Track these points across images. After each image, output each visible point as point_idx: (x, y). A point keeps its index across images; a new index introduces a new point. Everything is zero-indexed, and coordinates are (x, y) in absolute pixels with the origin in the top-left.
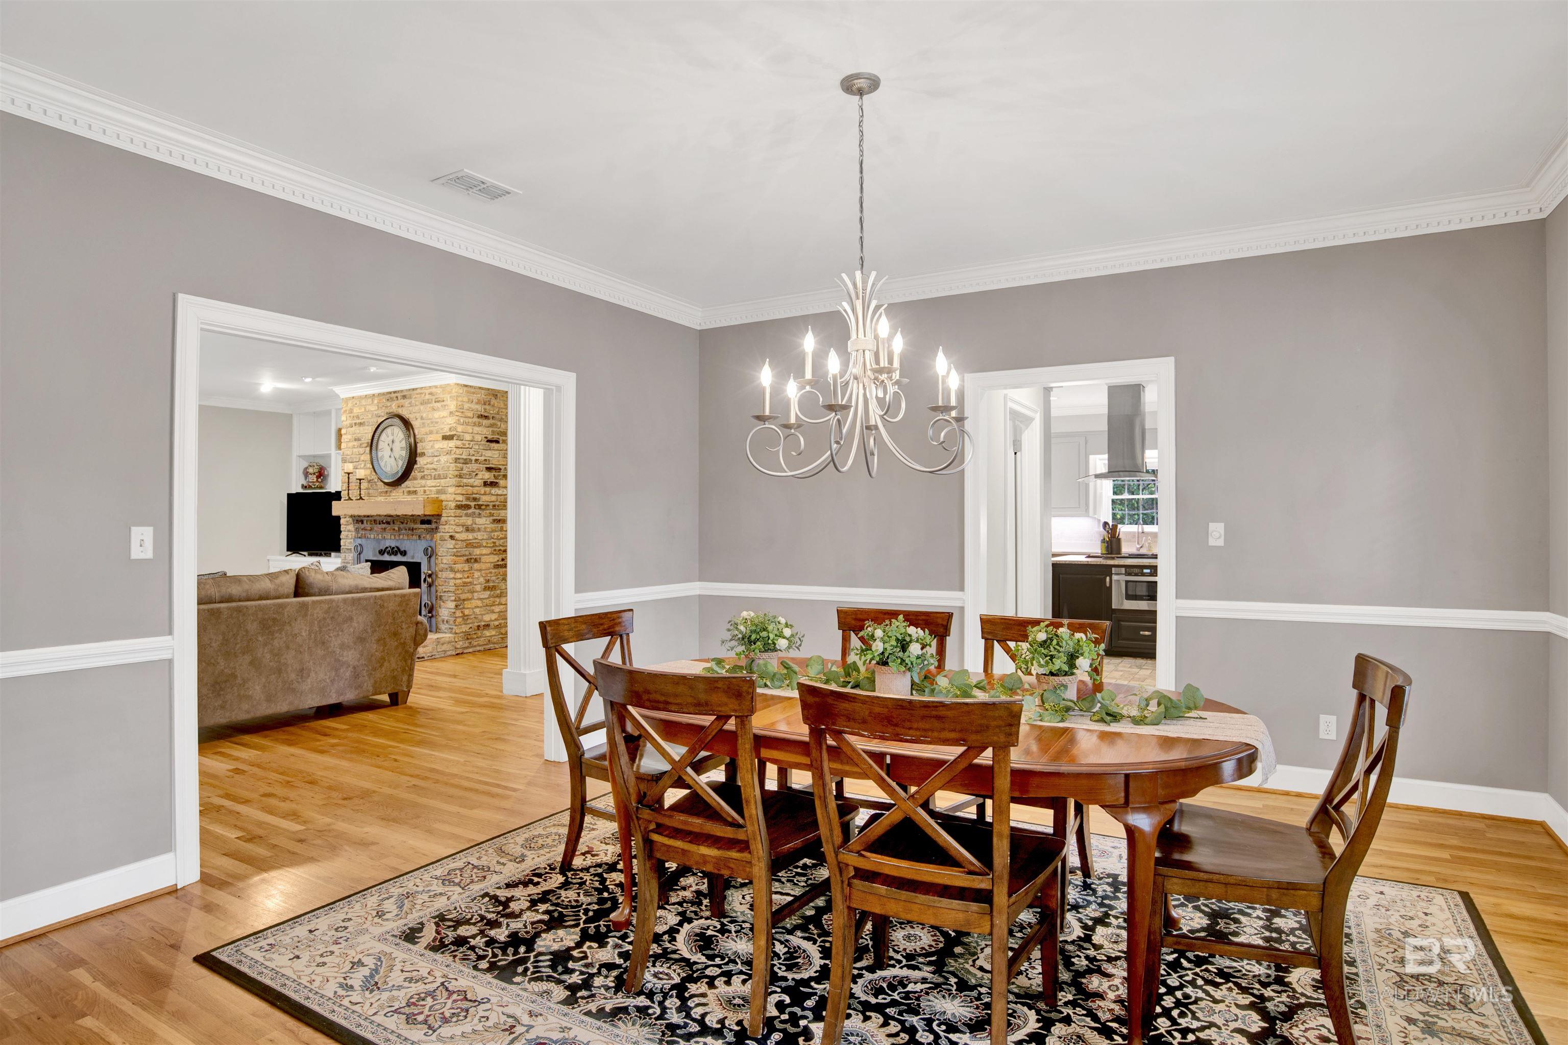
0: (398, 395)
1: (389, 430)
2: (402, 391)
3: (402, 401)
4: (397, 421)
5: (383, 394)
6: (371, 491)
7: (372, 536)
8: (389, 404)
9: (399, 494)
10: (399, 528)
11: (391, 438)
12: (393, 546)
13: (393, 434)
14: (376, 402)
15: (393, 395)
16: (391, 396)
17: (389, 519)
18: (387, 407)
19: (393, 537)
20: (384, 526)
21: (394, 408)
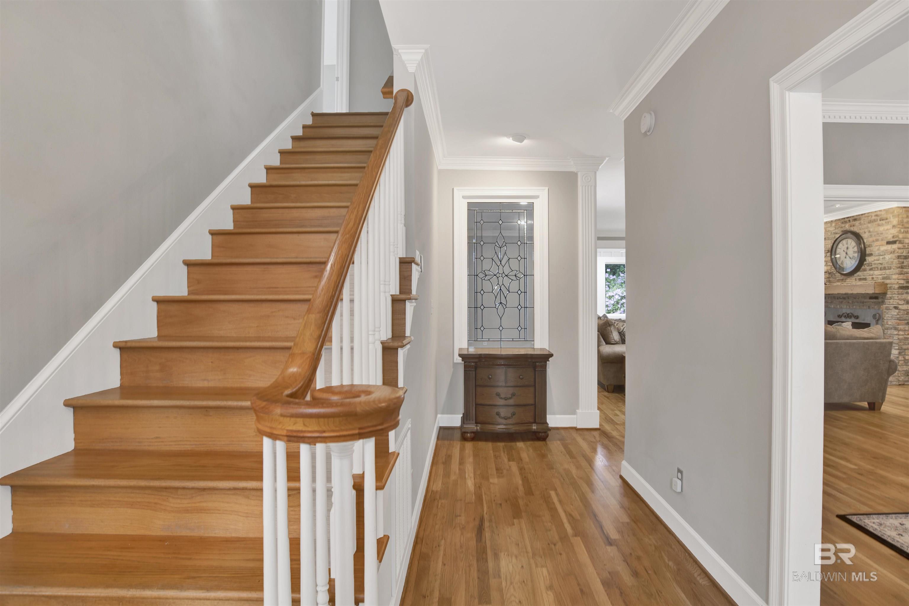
0: (851, 219)
1: (844, 242)
2: (853, 216)
3: (854, 222)
4: (849, 235)
5: (839, 220)
6: (831, 279)
7: (832, 306)
8: (843, 225)
9: (851, 281)
10: (853, 302)
11: (846, 246)
12: (848, 312)
13: (847, 244)
14: (833, 225)
15: (846, 220)
16: (844, 221)
17: (845, 296)
18: (842, 227)
19: (848, 307)
20: (841, 300)
21: (847, 227)
